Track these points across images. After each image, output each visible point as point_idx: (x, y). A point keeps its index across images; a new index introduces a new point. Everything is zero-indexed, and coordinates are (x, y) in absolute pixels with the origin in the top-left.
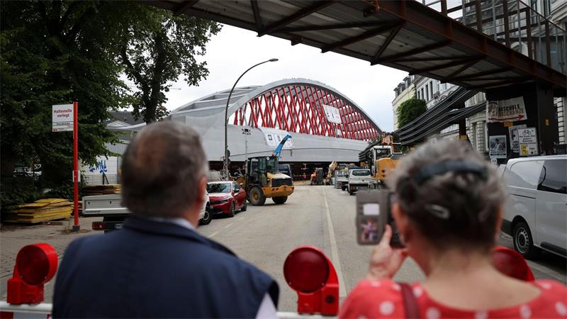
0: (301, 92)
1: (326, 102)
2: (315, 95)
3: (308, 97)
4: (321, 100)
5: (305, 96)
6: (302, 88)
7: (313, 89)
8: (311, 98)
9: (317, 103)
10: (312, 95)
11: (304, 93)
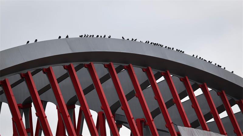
0: (95, 86)
1: (191, 116)
2: (147, 94)
3: (121, 103)
4: (172, 112)
5: (111, 99)
6: (100, 69)
7: (138, 71)
8: (133, 105)
9: (158, 122)
10: (136, 93)
11: (107, 87)
